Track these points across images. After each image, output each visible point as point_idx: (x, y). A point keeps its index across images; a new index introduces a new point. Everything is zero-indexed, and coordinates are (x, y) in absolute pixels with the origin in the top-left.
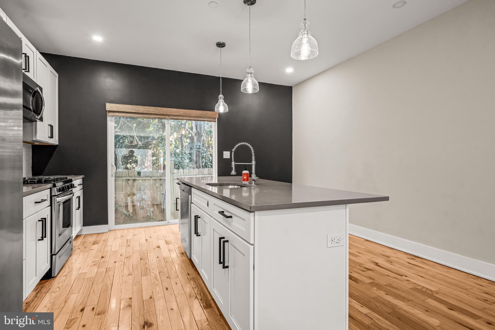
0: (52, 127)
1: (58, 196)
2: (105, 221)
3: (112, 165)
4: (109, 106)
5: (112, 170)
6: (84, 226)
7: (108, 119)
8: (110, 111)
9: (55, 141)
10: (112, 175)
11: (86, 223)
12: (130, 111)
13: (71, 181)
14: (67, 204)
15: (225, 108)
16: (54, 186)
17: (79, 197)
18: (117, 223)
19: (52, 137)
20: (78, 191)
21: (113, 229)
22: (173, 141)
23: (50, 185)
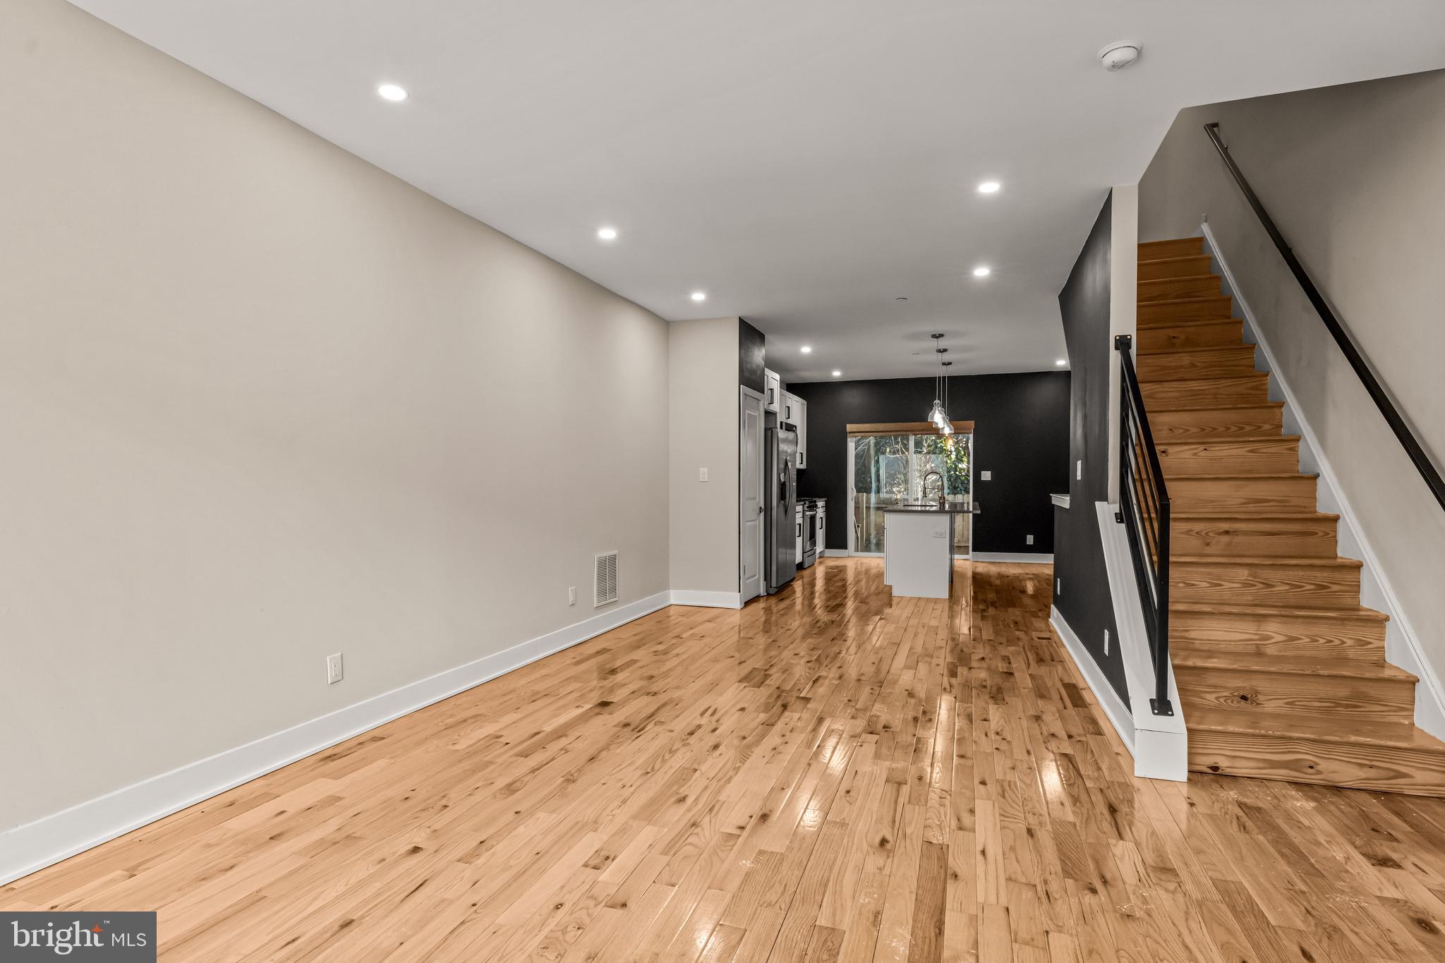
0: (802, 454)
1: (808, 511)
2: (844, 546)
3: (852, 489)
4: (849, 427)
5: (852, 493)
6: (826, 548)
7: (849, 440)
8: (850, 432)
9: (803, 466)
10: (852, 499)
11: (829, 545)
12: (870, 430)
13: (815, 502)
14: (813, 518)
15: (951, 430)
16: (805, 504)
17: (822, 518)
18: (857, 550)
19: (802, 463)
20: (820, 513)
21: (852, 555)
22: (953, 449)
23: (802, 503)
